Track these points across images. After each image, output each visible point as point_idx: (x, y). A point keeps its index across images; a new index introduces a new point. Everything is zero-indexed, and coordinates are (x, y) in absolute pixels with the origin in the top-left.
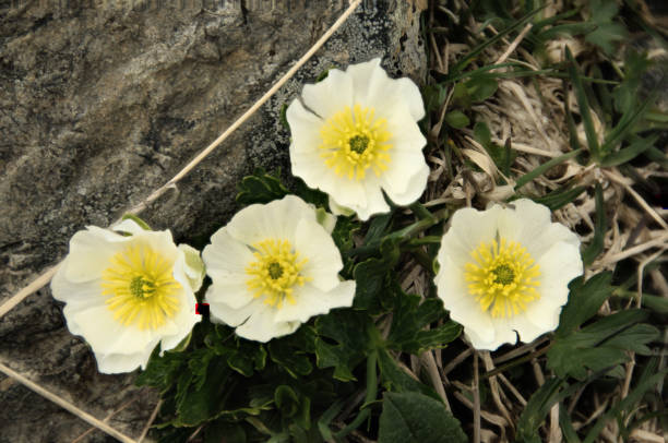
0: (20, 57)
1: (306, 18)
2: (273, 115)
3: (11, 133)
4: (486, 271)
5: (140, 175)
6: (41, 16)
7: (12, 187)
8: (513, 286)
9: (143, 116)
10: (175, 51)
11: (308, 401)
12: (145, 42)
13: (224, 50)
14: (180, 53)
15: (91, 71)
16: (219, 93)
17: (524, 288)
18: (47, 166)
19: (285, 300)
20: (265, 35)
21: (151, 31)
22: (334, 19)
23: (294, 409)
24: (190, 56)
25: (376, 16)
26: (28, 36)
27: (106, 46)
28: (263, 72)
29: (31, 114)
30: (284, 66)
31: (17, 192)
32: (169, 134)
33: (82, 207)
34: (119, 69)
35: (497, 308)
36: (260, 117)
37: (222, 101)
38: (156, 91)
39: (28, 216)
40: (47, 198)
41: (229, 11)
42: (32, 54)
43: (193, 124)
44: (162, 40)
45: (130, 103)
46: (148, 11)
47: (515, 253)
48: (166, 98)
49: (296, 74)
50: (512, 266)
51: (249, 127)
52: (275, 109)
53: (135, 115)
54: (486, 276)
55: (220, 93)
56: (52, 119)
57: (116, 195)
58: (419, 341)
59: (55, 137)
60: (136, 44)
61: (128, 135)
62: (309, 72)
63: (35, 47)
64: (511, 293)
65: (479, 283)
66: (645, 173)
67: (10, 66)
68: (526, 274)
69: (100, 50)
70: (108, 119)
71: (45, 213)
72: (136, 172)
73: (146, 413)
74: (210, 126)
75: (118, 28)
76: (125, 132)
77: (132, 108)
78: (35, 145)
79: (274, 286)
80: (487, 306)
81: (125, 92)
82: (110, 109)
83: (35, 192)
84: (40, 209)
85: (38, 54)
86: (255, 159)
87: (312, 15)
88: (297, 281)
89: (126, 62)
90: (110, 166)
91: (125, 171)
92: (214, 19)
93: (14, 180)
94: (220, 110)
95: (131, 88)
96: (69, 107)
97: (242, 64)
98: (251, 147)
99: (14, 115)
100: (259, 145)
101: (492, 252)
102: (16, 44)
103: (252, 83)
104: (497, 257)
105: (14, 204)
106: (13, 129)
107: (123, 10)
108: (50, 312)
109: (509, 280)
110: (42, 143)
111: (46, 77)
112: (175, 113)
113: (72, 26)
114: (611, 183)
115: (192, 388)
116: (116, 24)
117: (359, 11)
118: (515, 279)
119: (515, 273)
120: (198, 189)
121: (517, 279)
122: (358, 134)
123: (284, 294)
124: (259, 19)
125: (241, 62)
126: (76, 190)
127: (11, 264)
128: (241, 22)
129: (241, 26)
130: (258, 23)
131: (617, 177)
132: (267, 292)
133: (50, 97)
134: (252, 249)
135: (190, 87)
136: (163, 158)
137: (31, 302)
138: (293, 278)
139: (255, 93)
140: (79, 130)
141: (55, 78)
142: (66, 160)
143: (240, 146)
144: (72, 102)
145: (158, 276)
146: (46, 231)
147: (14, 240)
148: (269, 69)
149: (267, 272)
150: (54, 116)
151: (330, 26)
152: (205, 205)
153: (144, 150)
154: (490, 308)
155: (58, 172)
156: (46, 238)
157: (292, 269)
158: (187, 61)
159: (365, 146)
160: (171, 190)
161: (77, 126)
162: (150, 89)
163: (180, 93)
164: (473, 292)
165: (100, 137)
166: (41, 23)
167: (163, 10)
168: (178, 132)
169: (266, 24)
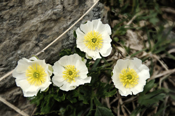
0: (5, 16)
1: (79, 10)
2: (69, 35)
3: (2, 36)
4: (125, 76)
8: (132, 80)
9: (36, 33)
10: (45, 17)
11: (75, 110)
12: (37, 14)
13: (58, 17)
15: (23, 21)
16: (56, 28)
17: (134, 81)
18: (10, 45)
19: (72, 81)
20: (68, 14)
21: (40, 11)
22: (86, 11)
23: (71, 112)
24: (49, 18)
25: (97, 11)
26: (8, 11)
27: (28, 14)
28: (67, 24)
29: (7, 31)
30: (73, 22)
31: (2, 51)
32: (42, 38)
33: (18, 56)
34: (30, 21)
35: (127, 85)
36: (66, 35)
37: (56, 31)
38: (40, 27)
39: (4, 58)
40: (9, 54)
41: (59, 7)
42: (8, 15)
43: (48, 36)
44: (42, 14)
46: (39, 6)
47: (132, 72)
48: (42, 29)
49: (76, 25)
50: (131, 75)
51: (63, 38)
53: (34, 33)
54: (125, 77)
57: (27, 54)
58: (105, 95)
59: (13, 38)
60: (35, 14)
61: (32, 38)
62: (79, 24)
63: (9, 13)
64: (131, 82)
65: (123, 79)
66: (163, 56)
67: (2, 18)
69: (26, 15)
70: (27, 34)
71: (9, 57)
72: (33, 48)
73: (31, 112)
74: (53, 37)
76: (31, 37)
77: (33, 31)
78: (8, 39)
79: (70, 77)
80: (125, 85)
81: (32, 27)
82: (28, 31)
83: (7, 52)
84: (8, 56)
85: (10, 15)
86: (64, 46)
87: (81, 9)
88: (76, 76)
89: (32, 19)
90: (26, 46)
91: (30, 48)
92: (56, 9)
93: (1, 48)
94: (56, 33)
95: (33, 26)
97: (62, 21)
98: (63, 43)
99: (3, 31)
100: (65, 43)
101: (126, 71)
102: (4, 12)
103: (64, 26)
104: (128, 71)
105: (1, 55)
107: (33, 5)
108: (8, 84)
109: (131, 78)
111: (12, 21)
112: (44, 33)
113: (19, 9)
114: (154, 58)
115: (45, 105)
116: (30, 9)
117: (93, 9)
118: (132, 78)
119: (132, 77)
120: (49, 53)
121: (133, 78)
122: (94, 38)
123: (72, 79)
124: (67, 10)
126: (17, 52)
129: (62, 11)
131: (155, 56)
132: (68, 78)
133: (12, 27)
134: (64, 68)
135: (48, 27)
136: (40, 45)
137: (4, 81)
139: (65, 29)
140: (19, 36)
141: (14, 22)
142: (15, 44)
143: (60, 43)
144: (18, 29)
145: (41, 72)
147: (0, 64)
148: (69, 23)
149: (68, 73)
150: (13, 32)
151: (85, 13)
153: (35, 42)
154: (125, 86)
155: (13, 47)
156: (9, 64)
157: (75, 73)
158: (48, 20)
159: (96, 41)
160: (43, 52)
161: (19, 35)
162: (38, 26)
163: (45, 28)
164: (121, 81)
165: (24, 38)
166: (11, 7)
167: (43, 6)
168: (44, 38)
169: (69, 11)
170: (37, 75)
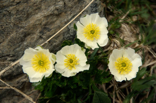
0: (13, 11)
1: (78, 6)
3: (10, 29)
4: (120, 63)
5: (38, 41)
6: (18, 2)
7: (9, 41)
8: (126, 67)
9: (40, 27)
10: (48, 12)
11: (75, 95)
12: (41, 9)
13: (60, 12)
14: (49, 12)
15: (28, 16)
17: (128, 68)
18: (17, 37)
19: (73, 68)
20: (69, 10)
21: (43, 7)
23: (72, 96)
24: (52, 13)
25: (95, 7)
26: (15, 6)
27: (33, 10)
28: (68, 18)
29: (15, 25)
30: (73, 17)
31: (10, 43)
32: (46, 31)
33: (25, 47)
34: (35, 15)
35: (122, 72)
36: (67, 29)
37: (58, 24)
38: (43, 21)
39: (12, 49)
40: (17, 45)
41: (61, 3)
42: (16, 10)
43: (51, 29)
44: (46, 9)
45: (37, 23)
46: (43, 2)
47: (126, 60)
48: (46, 23)
50: (126, 63)
51: (64, 31)
52: (70, 27)
53: (38, 26)
54: (120, 65)
55: (58, 23)
56: (19, 26)
57: (32, 45)
58: (102, 81)
59: (20, 30)
60: (39, 10)
61: (36, 31)
63: (17, 9)
64: (125, 69)
65: (118, 66)
66: (154, 47)
67: (10, 13)
68: (129, 65)
69: (31, 10)
70: (32, 27)
72: (38, 40)
73: (36, 97)
74: (55, 30)
75: (36, 6)
76: (36, 30)
78: (15, 32)
79: (71, 64)
81: (36, 21)
82: (33, 25)
83: (14, 43)
84: (15, 47)
85: (17, 11)
86: (65, 38)
87: (80, 5)
88: (76, 64)
89: (37, 14)
90: (32, 38)
91: (35, 39)
92: (58, 5)
93: (9, 40)
94: (58, 26)
95: (38, 20)
96: (23, 24)
98: (64, 35)
99: (11, 25)
101: (121, 60)
102: (12, 8)
103: (65, 20)
104: (122, 60)
105: (9, 45)
106: (10, 28)
107: (37, 2)
108: (16, 72)
109: (125, 66)
110: (16, 31)
111: (18, 16)
112: (47, 27)
113: (25, 4)
114: (146, 49)
115: (48, 90)
116: (35, 5)
117: (91, 5)
120: (52, 45)
121: (127, 66)
123: (73, 67)
124: (68, 6)
125: (63, 15)
126: (23, 43)
127: (8, 60)
128: (64, 6)
129: (64, 7)
130: (67, 7)
132: (69, 66)
133: (19, 21)
134: (66, 56)
135: (51, 21)
136: (44, 37)
137: (11, 69)
138: (75, 63)
139: (66, 23)
141: (20, 17)
142: (22, 36)
143: (62, 35)
145: (45, 60)
146: (16, 52)
147: (8, 54)
148: (70, 17)
149: (69, 61)
152: (53, 48)
153: (40, 35)
154: (120, 72)
155: (20, 39)
156: (16, 54)
157: (75, 61)
158: (51, 15)
160: (46, 43)
161: (25, 28)
162: (42, 20)
163: (49, 22)
164: (116, 68)
165: (30, 31)
166: (18, 3)
167: (46, 2)
169: (69, 7)
170: (42, 62)
